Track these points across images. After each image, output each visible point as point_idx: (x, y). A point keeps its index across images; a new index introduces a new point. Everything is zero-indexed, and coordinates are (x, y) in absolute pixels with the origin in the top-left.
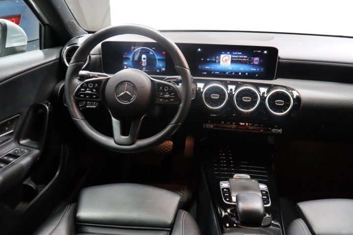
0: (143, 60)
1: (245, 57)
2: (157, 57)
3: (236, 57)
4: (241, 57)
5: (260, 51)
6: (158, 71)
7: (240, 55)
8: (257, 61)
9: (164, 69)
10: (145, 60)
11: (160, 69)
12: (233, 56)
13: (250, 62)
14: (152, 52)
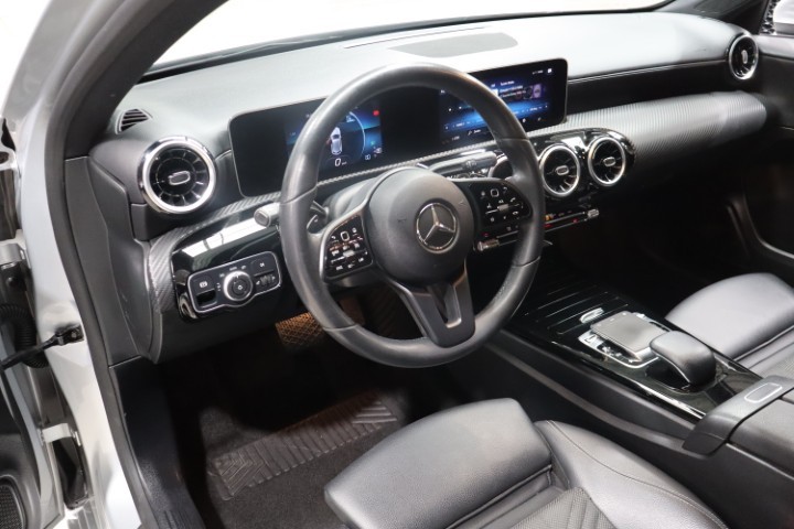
0: (334, 141)
1: (520, 87)
2: (363, 126)
3: (506, 90)
4: (513, 89)
5: (541, 72)
6: (368, 157)
7: (511, 85)
8: (537, 91)
9: (379, 151)
10: (338, 140)
11: (371, 152)
12: (502, 91)
13: (529, 96)
14: (352, 117)
